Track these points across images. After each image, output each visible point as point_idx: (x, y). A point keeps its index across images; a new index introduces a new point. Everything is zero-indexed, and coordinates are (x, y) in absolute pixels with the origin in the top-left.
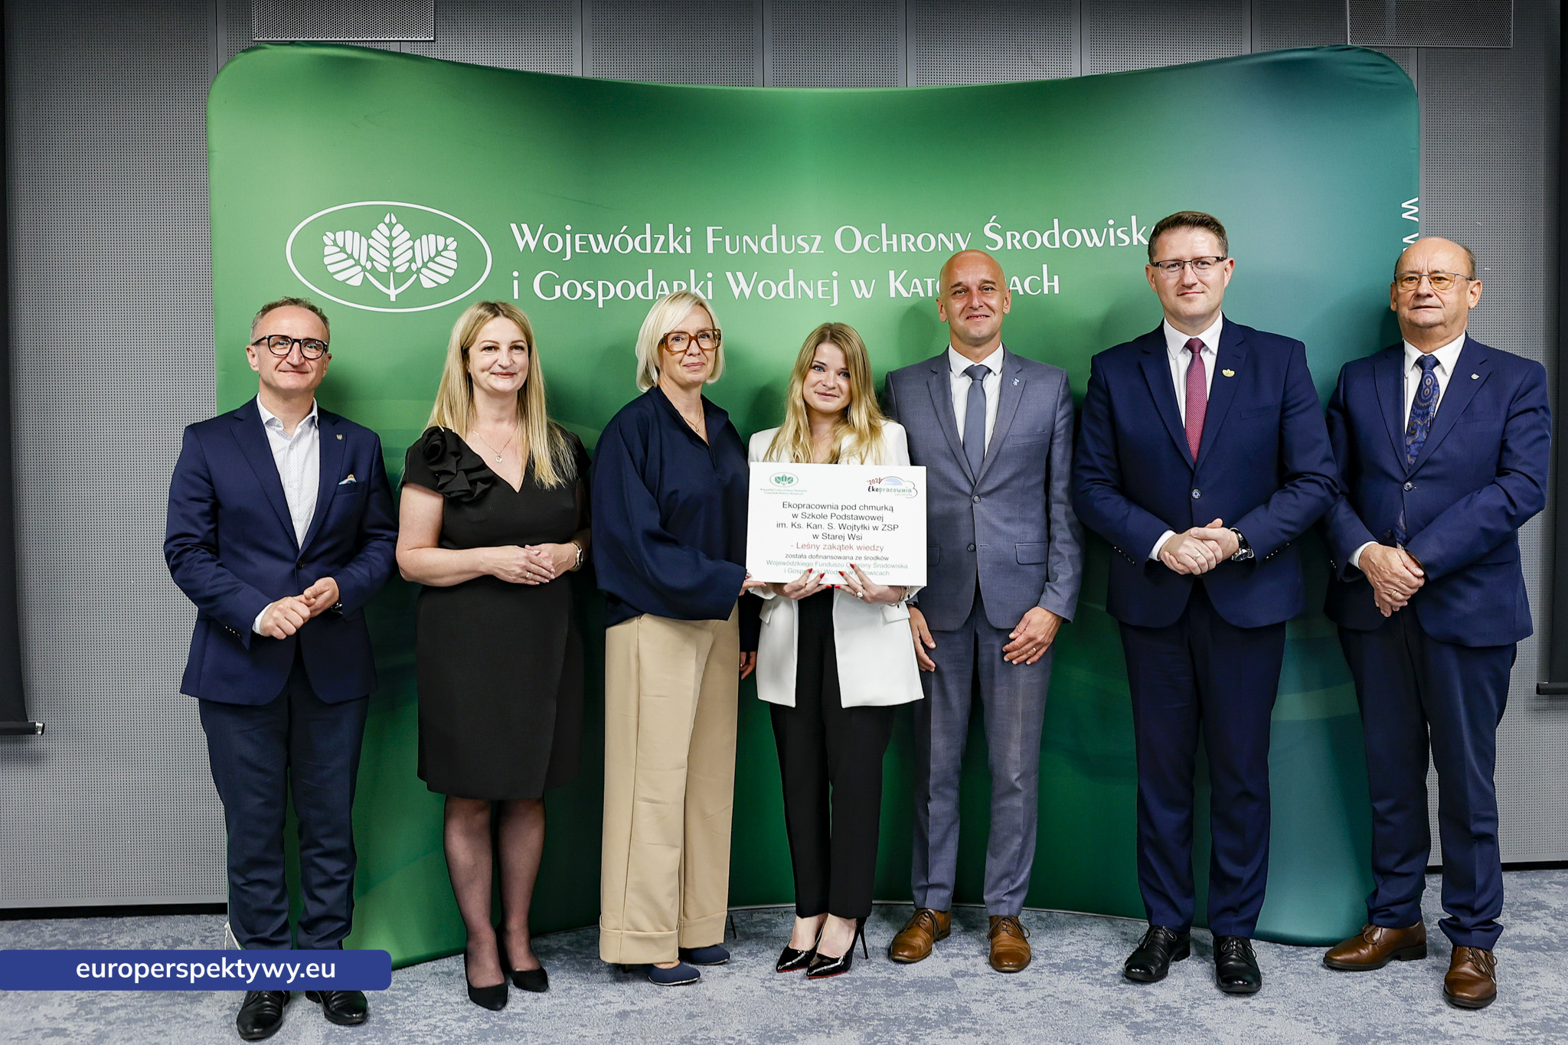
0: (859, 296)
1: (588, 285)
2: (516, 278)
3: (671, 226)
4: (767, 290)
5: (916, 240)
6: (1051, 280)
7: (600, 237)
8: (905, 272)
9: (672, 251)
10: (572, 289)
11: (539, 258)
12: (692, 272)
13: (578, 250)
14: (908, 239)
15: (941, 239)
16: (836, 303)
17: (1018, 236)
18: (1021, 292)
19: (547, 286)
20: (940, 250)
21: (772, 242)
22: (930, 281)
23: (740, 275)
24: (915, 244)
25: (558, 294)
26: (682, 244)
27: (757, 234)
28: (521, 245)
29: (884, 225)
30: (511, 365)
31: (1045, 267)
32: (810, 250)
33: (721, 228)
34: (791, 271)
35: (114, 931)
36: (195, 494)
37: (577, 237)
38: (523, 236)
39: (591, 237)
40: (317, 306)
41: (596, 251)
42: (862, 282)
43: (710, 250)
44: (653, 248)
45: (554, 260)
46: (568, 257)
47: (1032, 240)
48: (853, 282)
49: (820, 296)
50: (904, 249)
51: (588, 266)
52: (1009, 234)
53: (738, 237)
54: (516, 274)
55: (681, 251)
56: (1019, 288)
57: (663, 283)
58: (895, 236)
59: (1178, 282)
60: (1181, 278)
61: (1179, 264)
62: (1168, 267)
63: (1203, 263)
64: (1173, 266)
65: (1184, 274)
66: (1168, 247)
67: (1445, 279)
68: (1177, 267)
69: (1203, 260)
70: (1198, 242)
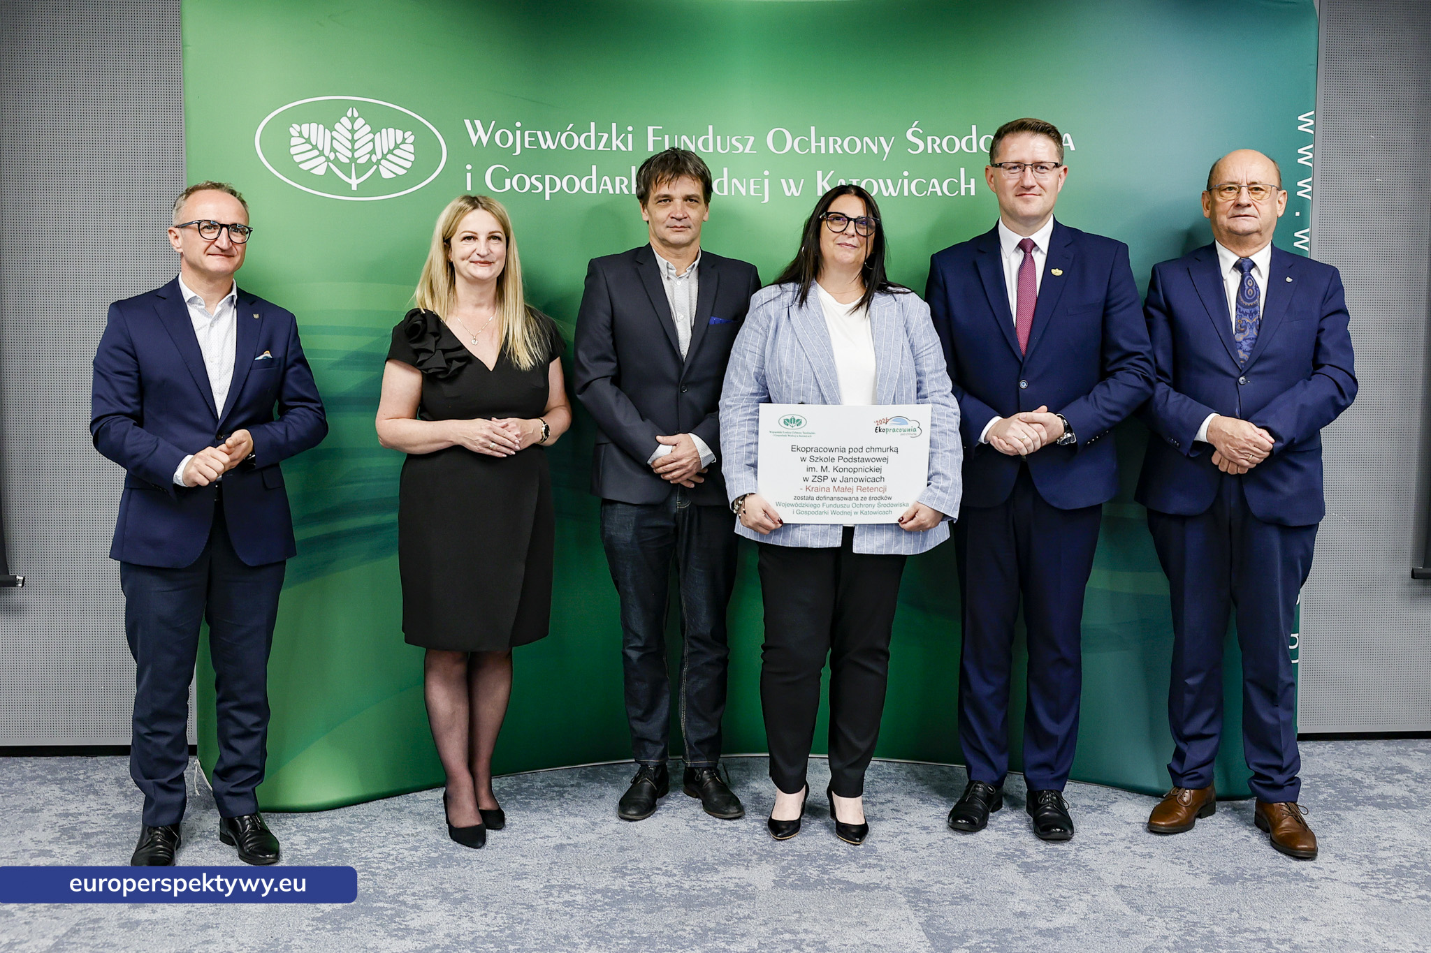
0: (788, 194)
1: (536, 179)
2: (469, 171)
3: (614, 125)
5: (842, 142)
6: (968, 182)
7: (547, 134)
8: (832, 172)
9: (614, 148)
10: (521, 183)
11: (491, 152)
13: (527, 145)
14: (835, 142)
15: (866, 142)
16: (767, 200)
17: (938, 141)
18: (940, 194)
19: (498, 179)
20: (865, 152)
21: (708, 142)
24: (841, 146)
25: (508, 187)
26: (625, 142)
27: (694, 134)
28: (474, 139)
29: (813, 128)
30: (488, 254)
31: (962, 170)
32: (744, 150)
33: (661, 128)
34: (725, 170)
35: (89, 768)
36: (119, 367)
37: (527, 133)
38: (476, 131)
39: (539, 133)
40: (237, 190)
41: (544, 147)
42: (791, 181)
44: (597, 145)
45: (505, 155)
46: (518, 152)
47: (951, 144)
48: (783, 181)
49: (752, 193)
50: (831, 151)
51: (536, 161)
52: (929, 139)
53: (676, 136)
54: (469, 167)
55: (623, 148)
56: (938, 189)
57: (606, 178)
58: (823, 139)
59: (1018, 183)
60: (1022, 180)
61: (1019, 167)
62: (1010, 169)
63: (1042, 168)
64: (1015, 168)
65: (1024, 176)
66: (1010, 150)
67: (1262, 190)
68: (1018, 170)
69: (1043, 165)
70: (1037, 147)
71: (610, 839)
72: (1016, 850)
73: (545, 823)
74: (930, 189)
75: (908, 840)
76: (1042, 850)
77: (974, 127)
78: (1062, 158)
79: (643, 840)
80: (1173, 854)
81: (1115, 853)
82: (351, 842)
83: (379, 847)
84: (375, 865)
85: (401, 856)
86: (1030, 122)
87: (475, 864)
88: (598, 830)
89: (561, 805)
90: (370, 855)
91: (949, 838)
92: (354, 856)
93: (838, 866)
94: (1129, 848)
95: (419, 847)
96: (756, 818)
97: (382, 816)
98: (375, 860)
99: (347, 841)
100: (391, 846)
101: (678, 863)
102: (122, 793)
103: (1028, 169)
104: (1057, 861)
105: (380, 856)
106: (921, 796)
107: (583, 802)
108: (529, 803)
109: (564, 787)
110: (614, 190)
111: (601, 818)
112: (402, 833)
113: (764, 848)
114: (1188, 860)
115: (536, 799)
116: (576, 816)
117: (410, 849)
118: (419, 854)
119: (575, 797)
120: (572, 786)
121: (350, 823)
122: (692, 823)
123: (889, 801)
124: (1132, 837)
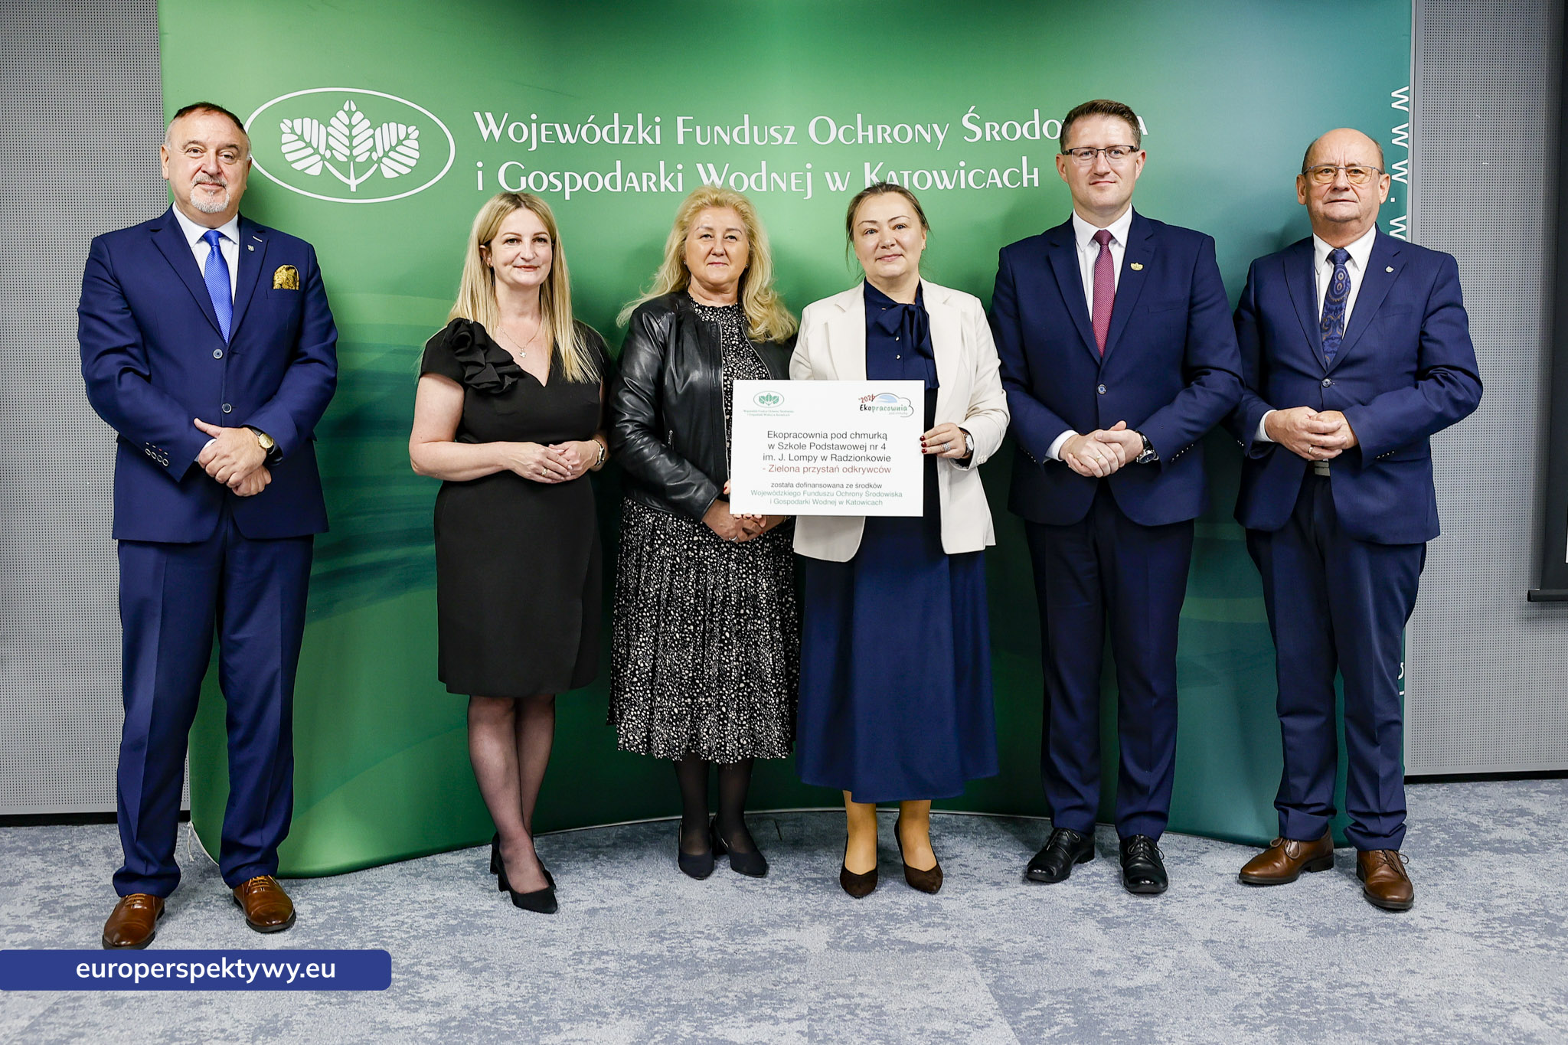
0: (833, 189)
1: (554, 176)
2: (480, 169)
3: (640, 116)
4: (739, 181)
5: (892, 131)
6: (1031, 172)
7: (566, 126)
8: (881, 164)
9: (640, 141)
10: (538, 181)
11: (503, 148)
12: (662, 163)
13: (544, 140)
14: (884, 130)
15: (918, 130)
16: (809, 195)
17: (997, 127)
18: (1000, 185)
19: (513, 176)
20: (917, 141)
21: (745, 133)
22: (906, 174)
23: (711, 166)
24: (891, 135)
25: (523, 186)
26: (652, 134)
27: (729, 124)
28: (485, 134)
29: (859, 116)
30: (534, 258)
31: (1024, 159)
33: (692, 118)
34: (764, 163)
35: (75, 838)
37: (543, 126)
38: (487, 125)
39: (557, 126)
41: (563, 141)
42: (836, 174)
43: (680, 141)
44: (621, 138)
45: (520, 150)
46: (534, 147)
47: (1012, 131)
48: (827, 175)
49: (793, 188)
50: (880, 141)
51: (555, 157)
52: (988, 125)
53: (709, 127)
55: (650, 142)
56: (998, 180)
57: (632, 174)
58: (870, 127)
59: (1090, 171)
60: (1094, 166)
61: (1091, 152)
62: (1081, 155)
63: (1117, 152)
64: (1087, 154)
65: (1097, 162)
66: (1081, 134)
67: (1361, 172)
68: (1090, 156)
69: (1117, 149)
70: (1112, 130)
71: (648, 902)
72: (1095, 905)
73: (576, 887)
74: (989, 181)
75: (976, 897)
76: (1123, 904)
77: (1036, 112)
78: (1139, 141)
79: (683, 901)
80: (1269, 906)
81: (1203, 905)
82: (362, 910)
83: (392, 915)
84: (387, 934)
85: (416, 924)
86: (1102, 103)
87: (498, 931)
88: (634, 892)
89: (595, 868)
90: (382, 924)
91: (1021, 894)
92: (364, 925)
93: (898, 925)
94: (1220, 900)
95: (436, 914)
96: (809, 876)
97: (397, 882)
98: (388, 929)
99: (358, 909)
100: (406, 914)
101: (722, 926)
102: (109, 863)
103: (1101, 155)
104: (1141, 916)
105: (394, 924)
106: (992, 850)
107: (620, 863)
108: (559, 865)
109: (599, 847)
110: (641, 188)
111: (638, 880)
112: (418, 899)
113: (818, 908)
114: (1285, 911)
115: (567, 861)
116: (611, 878)
117: (427, 917)
118: (437, 921)
119: (611, 858)
120: (608, 846)
121: (361, 890)
122: (738, 884)
123: (957, 856)
124: (1224, 889)
